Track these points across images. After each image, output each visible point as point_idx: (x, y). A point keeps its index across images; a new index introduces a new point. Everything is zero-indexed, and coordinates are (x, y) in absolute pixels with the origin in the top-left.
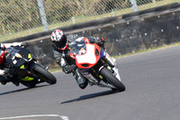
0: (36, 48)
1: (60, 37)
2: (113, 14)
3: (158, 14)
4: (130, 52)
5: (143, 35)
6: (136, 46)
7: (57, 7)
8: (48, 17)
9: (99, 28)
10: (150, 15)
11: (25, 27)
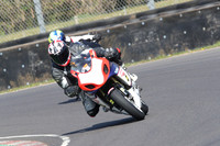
0: (31, 53)
1: (59, 49)
2: (125, 12)
3: (181, 13)
4: (146, 58)
5: (161, 38)
6: (152, 51)
7: (56, 3)
8: (45, 16)
9: (108, 29)
10: (170, 14)
11: (17, 29)
